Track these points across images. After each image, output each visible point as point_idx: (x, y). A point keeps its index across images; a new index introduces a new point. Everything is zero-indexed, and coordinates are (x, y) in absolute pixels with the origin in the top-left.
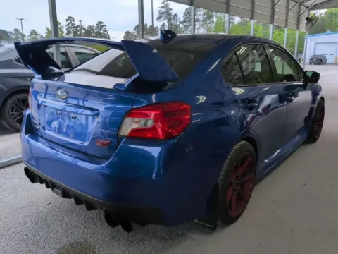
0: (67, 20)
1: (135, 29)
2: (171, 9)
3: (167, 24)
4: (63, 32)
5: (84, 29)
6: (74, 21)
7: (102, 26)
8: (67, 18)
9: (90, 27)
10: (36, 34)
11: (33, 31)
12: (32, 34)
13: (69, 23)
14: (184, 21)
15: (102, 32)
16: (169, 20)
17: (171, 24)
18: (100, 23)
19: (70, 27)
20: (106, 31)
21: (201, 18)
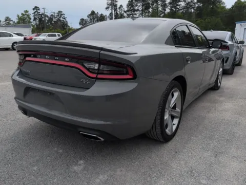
0: (34, 9)
1: (88, 16)
2: (117, 1)
3: (113, 13)
4: (30, 19)
5: (47, 16)
6: (39, 10)
7: (61, 15)
8: (34, 8)
9: (52, 15)
10: (10, 20)
11: (8, 17)
12: (6, 20)
13: (36, 12)
14: (127, 11)
15: (61, 19)
16: (116, 10)
17: (117, 13)
18: (60, 12)
19: (37, 15)
20: (64, 18)
21: (140, 8)
